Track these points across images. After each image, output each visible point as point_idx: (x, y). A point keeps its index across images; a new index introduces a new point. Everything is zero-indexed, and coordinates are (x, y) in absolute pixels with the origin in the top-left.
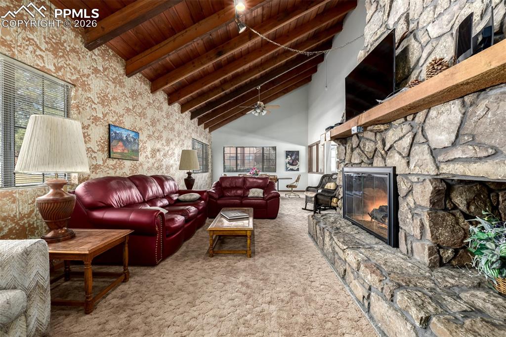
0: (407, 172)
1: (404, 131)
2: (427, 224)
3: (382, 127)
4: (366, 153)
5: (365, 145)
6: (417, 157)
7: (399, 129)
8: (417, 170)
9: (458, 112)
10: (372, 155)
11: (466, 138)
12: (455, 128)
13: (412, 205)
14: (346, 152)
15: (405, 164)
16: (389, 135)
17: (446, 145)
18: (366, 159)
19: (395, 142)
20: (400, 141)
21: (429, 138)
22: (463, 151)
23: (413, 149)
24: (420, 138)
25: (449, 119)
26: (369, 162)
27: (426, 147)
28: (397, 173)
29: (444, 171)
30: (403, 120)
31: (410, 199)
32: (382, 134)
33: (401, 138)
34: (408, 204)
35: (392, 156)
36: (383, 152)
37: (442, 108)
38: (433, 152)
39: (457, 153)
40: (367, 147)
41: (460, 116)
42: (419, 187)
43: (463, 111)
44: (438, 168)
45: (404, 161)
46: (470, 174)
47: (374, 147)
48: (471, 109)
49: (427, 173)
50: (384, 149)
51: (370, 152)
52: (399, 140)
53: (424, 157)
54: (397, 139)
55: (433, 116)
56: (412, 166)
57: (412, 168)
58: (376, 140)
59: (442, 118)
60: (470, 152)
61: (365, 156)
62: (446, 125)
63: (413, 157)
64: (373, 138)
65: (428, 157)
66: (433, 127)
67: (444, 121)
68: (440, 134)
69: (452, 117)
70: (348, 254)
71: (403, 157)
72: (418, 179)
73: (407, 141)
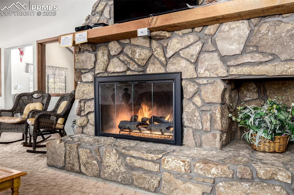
0: (195, 76)
1: (192, 41)
2: (218, 116)
3: (168, 34)
4: (136, 60)
5: (134, 52)
6: (207, 63)
7: (186, 38)
8: (207, 74)
9: (246, 29)
10: (145, 62)
11: (251, 48)
12: (243, 41)
13: (199, 103)
14: (96, 60)
15: (193, 69)
16: (173, 43)
17: (237, 53)
18: (136, 66)
19: (180, 50)
20: (188, 49)
21: (219, 47)
22: (252, 58)
23: (202, 56)
24: (209, 46)
25: (239, 34)
26: (141, 69)
27: (216, 54)
28: (182, 78)
29: (233, 73)
30: (190, 30)
31: (197, 100)
32: (162, 42)
33: (188, 47)
34: (194, 104)
35: (175, 63)
36: (163, 59)
37: (234, 24)
38: (224, 59)
39: (247, 59)
40: (138, 54)
41: (248, 32)
42: (210, 88)
43: (250, 29)
44: (228, 71)
45: (192, 67)
46: (254, 74)
47: (149, 55)
48: (256, 28)
49: (216, 76)
50: (165, 56)
51: (143, 60)
52: (185, 48)
53: (215, 63)
54: (183, 47)
55: (226, 30)
56: (201, 71)
57: (202, 72)
58: (151, 47)
59: (233, 33)
60: (258, 58)
61: (134, 63)
62: (236, 38)
63: (202, 63)
64: (147, 45)
65: (219, 63)
66: (224, 39)
67: (235, 35)
68: (232, 44)
69: (241, 32)
70: (168, 161)
71: (191, 62)
72: (207, 81)
73: (197, 48)
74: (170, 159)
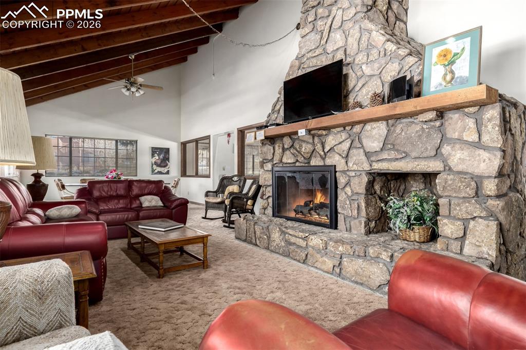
0: (346, 169)
1: (344, 138)
2: (363, 205)
3: (324, 132)
4: (302, 153)
5: (301, 146)
6: (355, 158)
7: (339, 136)
8: (355, 167)
9: (385, 128)
10: (309, 155)
11: (389, 146)
12: (382, 139)
13: (350, 193)
14: (274, 152)
15: (344, 163)
16: (329, 140)
17: (378, 150)
18: (303, 159)
19: (335, 146)
20: (340, 145)
21: (364, 145)
22: (389, 154)
23: (351, 152)
24: (357, 143)
25: (379, 133)
26: (306, 161)
27: (362, 150)
28: (336, 170)
29: (375, 168)
30: (342, 129)
31: (348, 189)
32: (321, 138)
33: (340, 143)
34: (346, 193)
35: (331, 157)
36: (322, 153)
37: (375, 125)
38: (367, 154)
39: (385, 155)
40: (304, 148)
41: (386, 132)
42: (357, 179)
43: (388, 129)
44: (371, 165)
45: (343, 161)
46: (391, 169)
47: (312, 149)
48: (392, 128)
49: (362, 169)
50: (323, 151)
51: (308, 153)
52: (339, 144)
53: (361, 158)
54: (337, 143)
55: (368, 129)
56: (350, 164)
57: (351, 165)
58: (314, 142)
59: (374, 132)
60: (393, 155)
61: (301, 156)
62: (377, 136)
63: (351, 157)
64: (311, 141)
65: (364, 158)
66: (367, 137)
67: (376, 134)
68: (373, 142)
69: (381, 132)
70: (312, 239)
71: (343, 157)
72: (356, 174)
73: (346, 145)
74: (313, 238)
